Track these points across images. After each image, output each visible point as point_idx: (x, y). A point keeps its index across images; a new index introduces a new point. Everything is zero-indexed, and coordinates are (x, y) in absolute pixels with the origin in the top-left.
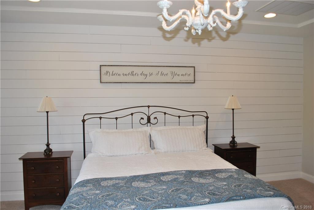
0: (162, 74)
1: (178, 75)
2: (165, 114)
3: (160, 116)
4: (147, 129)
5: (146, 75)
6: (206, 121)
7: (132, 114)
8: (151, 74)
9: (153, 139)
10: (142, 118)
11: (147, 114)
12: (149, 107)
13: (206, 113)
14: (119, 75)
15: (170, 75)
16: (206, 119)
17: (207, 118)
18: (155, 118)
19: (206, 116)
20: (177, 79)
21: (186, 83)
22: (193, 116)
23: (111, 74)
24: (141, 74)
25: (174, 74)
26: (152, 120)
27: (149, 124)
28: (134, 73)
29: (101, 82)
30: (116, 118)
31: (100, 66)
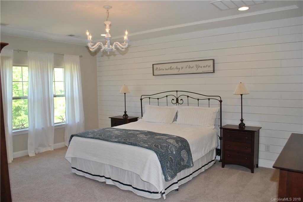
0: (190, 67)
1: (201, 67)
2: (188, 97)
3: (185, 99)
4: (176, 107)
5: (179, 69)
6: (220, 104)
7: (167, 96)
8: (182, 68)
9: (178, 115)
10: (173, 99)
11: (176, 97)
12: (177, 91)
13: (219, 97)
14: (163, 70)
15: (195, 67)
16: (220, 103)
17: (221, 101)
18: (182, 100)
19: (220, 100)
20: (200, 70)
21: (206, 73)
22: (209, 99)
23: (159, 69)
24: (176, 68)
25: (198, 67)
26: (180, 101)
27: (177, 104)
28: (172, 68)
29: (153, 75)
30: (158, 99)
31: (153, 65)
